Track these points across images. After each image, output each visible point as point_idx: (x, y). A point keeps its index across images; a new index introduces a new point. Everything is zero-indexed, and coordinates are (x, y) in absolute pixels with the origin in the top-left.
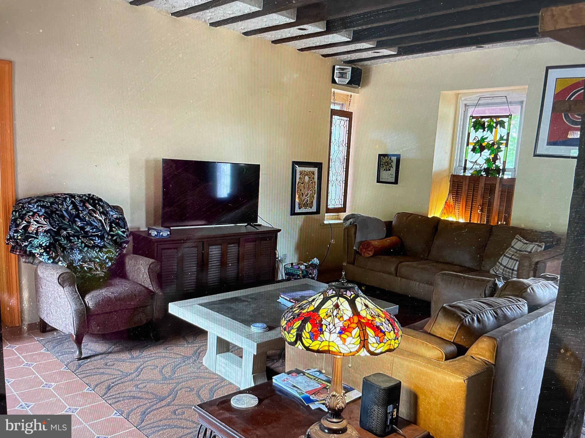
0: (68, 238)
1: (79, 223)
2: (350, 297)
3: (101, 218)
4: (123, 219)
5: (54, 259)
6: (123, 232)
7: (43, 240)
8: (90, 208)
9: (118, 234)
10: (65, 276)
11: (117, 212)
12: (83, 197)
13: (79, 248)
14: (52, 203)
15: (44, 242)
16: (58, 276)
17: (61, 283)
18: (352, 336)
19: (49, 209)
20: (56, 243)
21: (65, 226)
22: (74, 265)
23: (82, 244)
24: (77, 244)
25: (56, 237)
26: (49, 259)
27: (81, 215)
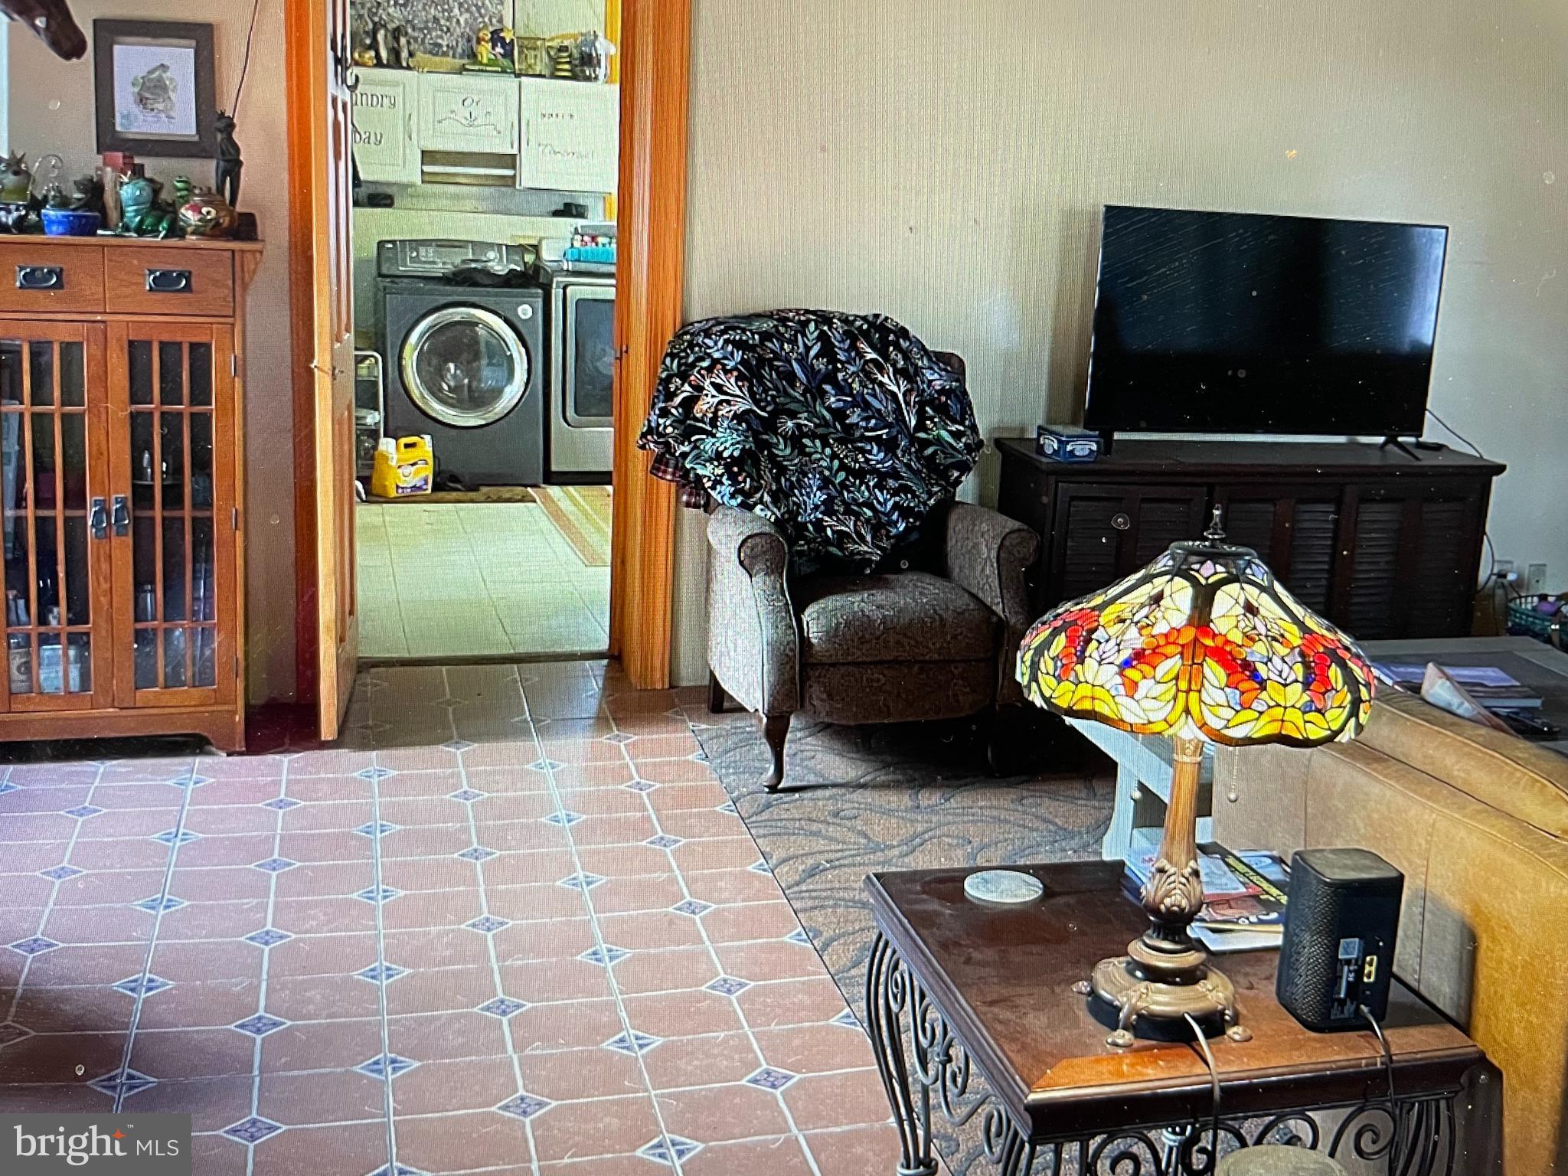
0: (795, 440)
1: (833, 399)
2: (1207, 579)
3: (894, 388)
4: (961, 396)
5: (747, 495)
6: (957, 435)
7: (726, 441)
8: (869, 357)
9: (939, 441)
10: (757, 544)
11: (945, 370)
12: (855, 320)
13: (821, 473)
14: (766, 336)
15: (728, 445)
16: (740, 541)
17: (746, 562)
18: (1154, 678)
19: (754, 351)
20: (762, 453)
21: (793, 406)
22: (799, 519)
23: (831, 462)
24: (819, 460)
25: (765, 437)
26: (732, 496)
27: (840, 376)
